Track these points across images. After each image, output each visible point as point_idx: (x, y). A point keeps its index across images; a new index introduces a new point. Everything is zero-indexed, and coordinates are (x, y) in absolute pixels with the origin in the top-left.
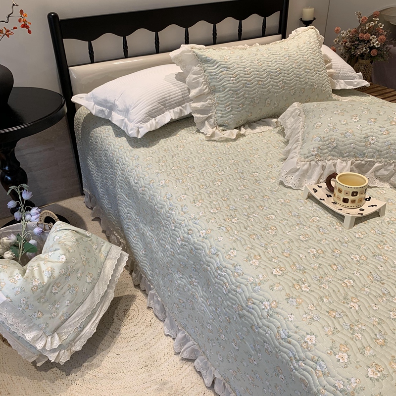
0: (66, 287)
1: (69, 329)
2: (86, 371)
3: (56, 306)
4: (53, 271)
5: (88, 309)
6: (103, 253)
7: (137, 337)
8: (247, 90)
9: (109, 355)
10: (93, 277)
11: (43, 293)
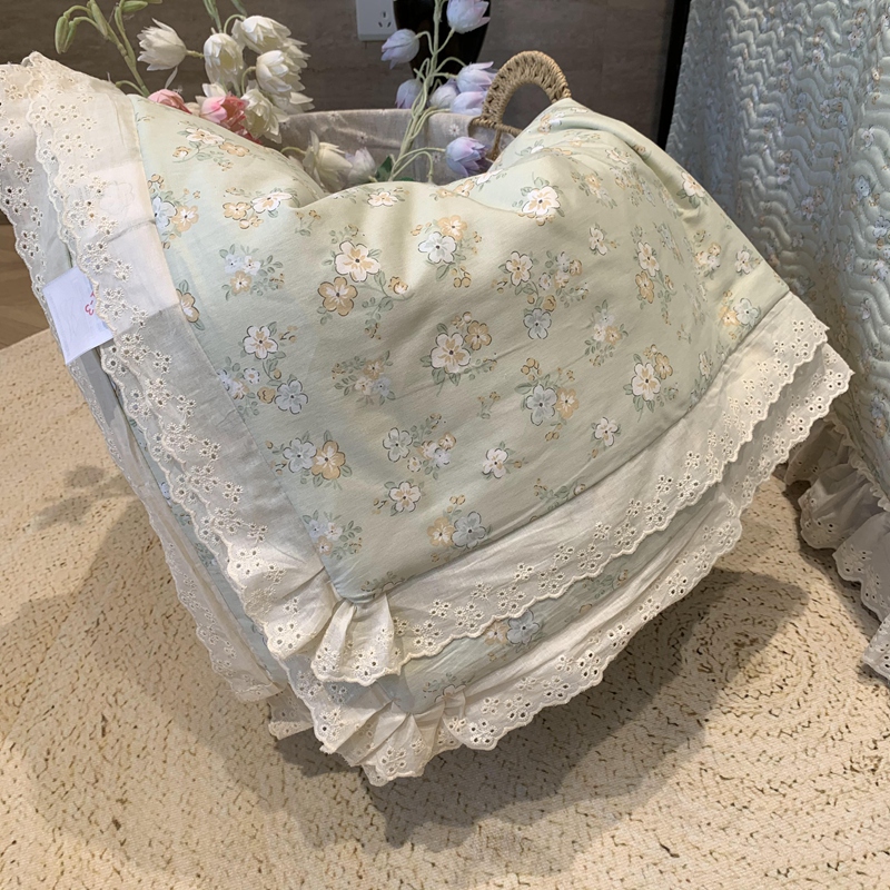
0: (511, 368)
1: (462, 612)
2: (485, 866)
3: (429, 450)
4: (467, 242)
5: (594, 539)
6: (737, 305)
7: (788, 803)
9: (624, 830)
10: (669, 381)
11: (373, 343)
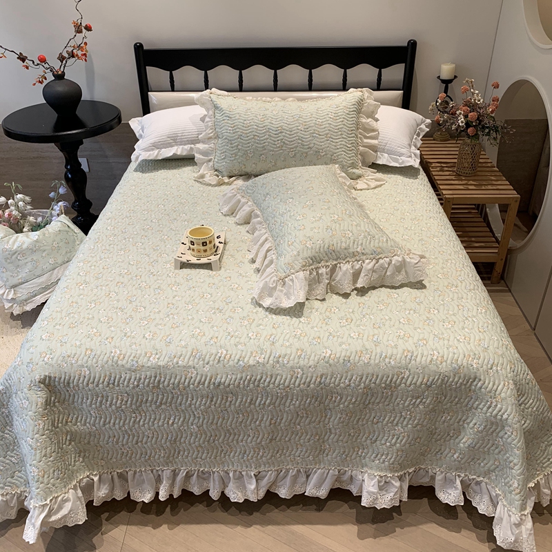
0: (29, 259)
1: (24, 291)
3: (18, 269)
4: (23, 243)
8: (242, 143)
10: (57, 261)
11: (9, 256)
